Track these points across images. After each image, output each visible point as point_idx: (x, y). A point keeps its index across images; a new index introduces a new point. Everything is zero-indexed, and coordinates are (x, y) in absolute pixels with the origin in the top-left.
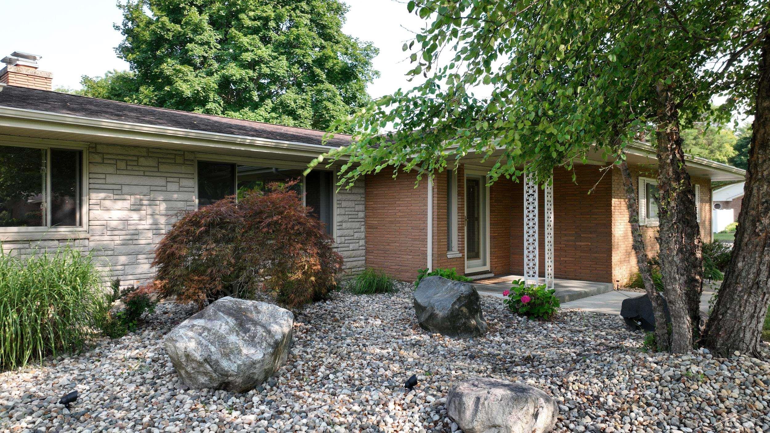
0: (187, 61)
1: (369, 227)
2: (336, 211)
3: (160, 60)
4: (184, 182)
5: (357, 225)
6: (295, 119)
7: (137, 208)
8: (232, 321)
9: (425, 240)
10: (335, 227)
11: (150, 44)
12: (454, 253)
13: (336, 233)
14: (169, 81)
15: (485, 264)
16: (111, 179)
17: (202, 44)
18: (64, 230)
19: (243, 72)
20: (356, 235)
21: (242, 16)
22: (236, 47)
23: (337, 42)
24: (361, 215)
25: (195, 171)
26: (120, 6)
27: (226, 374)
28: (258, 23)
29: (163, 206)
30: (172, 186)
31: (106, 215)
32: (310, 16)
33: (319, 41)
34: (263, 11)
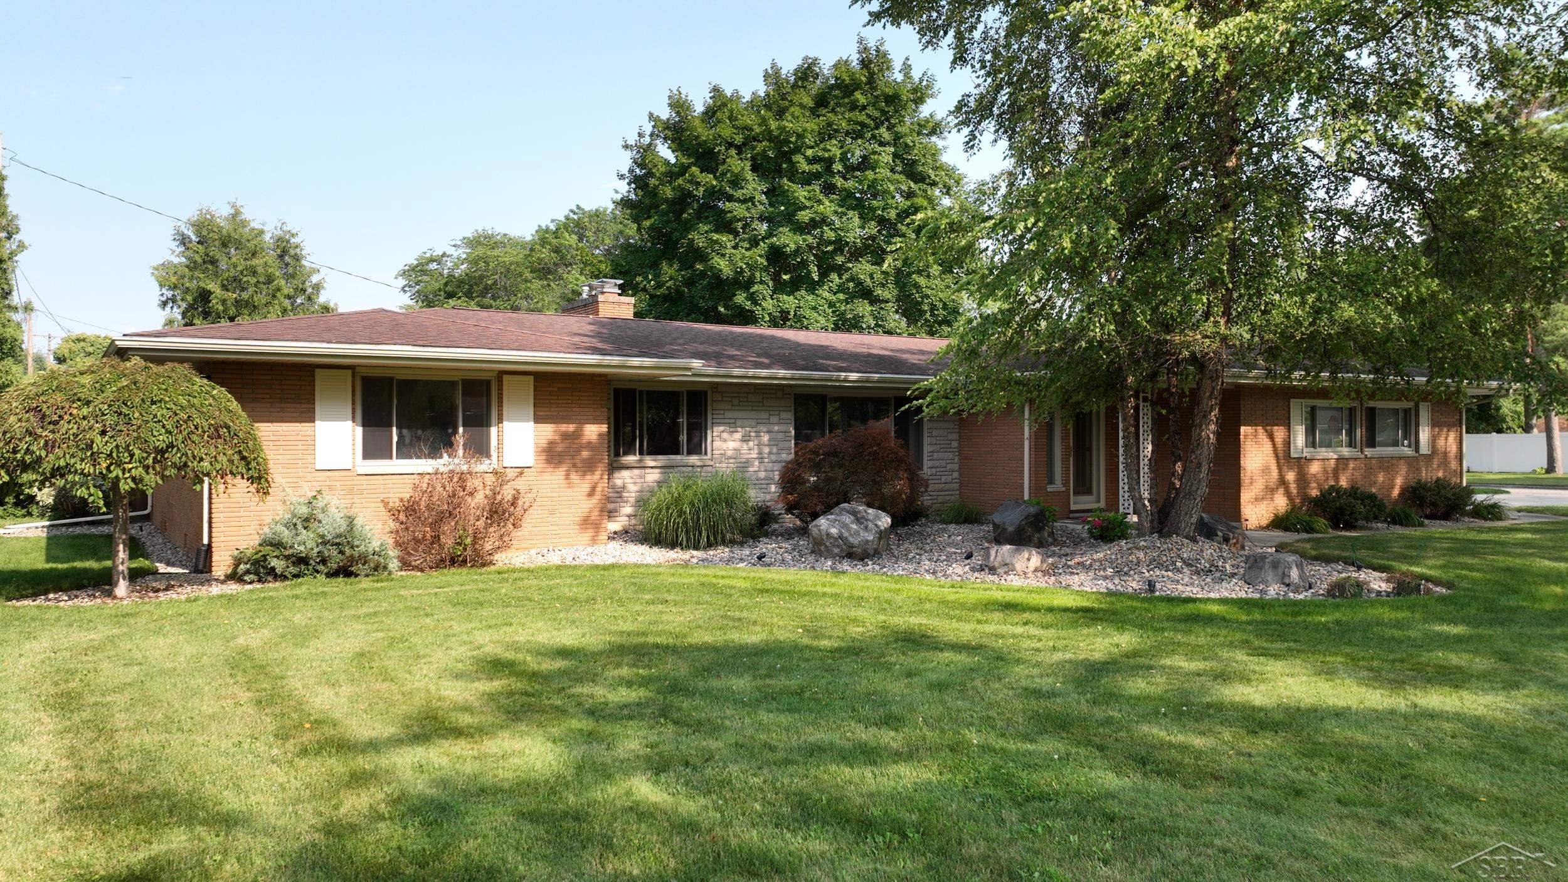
0: (725, 225)
1: (964, 458)
2: (926, 440)
3: (688, 227)
4: (784, 415)
5: (951, 456)
6: (872, 303)
7: (745, 439)
8: (852, 518)
9: (1022, 472)
10: (925, 458)
11: (672, 203)
12: (1058, 486)
13: (926, 463)
14: (701, 256)
15: (1099, 501)
16: (728, 415)
17: (744, 201)
18: (694, 459)
19: (799, 239)
20: (949, 466)
21: (798, 158)
22: (788, 204)
23: (934, 184)
24: (955, 444)
25: (791, 403)
26: (626, 147)
27: (851, 546)
28: (817, 167)
29: (766, 438)
30: (774, 419)
31: (724, 446)
32: (892, 149)
33: (907, 185)
34: (825, 150)
